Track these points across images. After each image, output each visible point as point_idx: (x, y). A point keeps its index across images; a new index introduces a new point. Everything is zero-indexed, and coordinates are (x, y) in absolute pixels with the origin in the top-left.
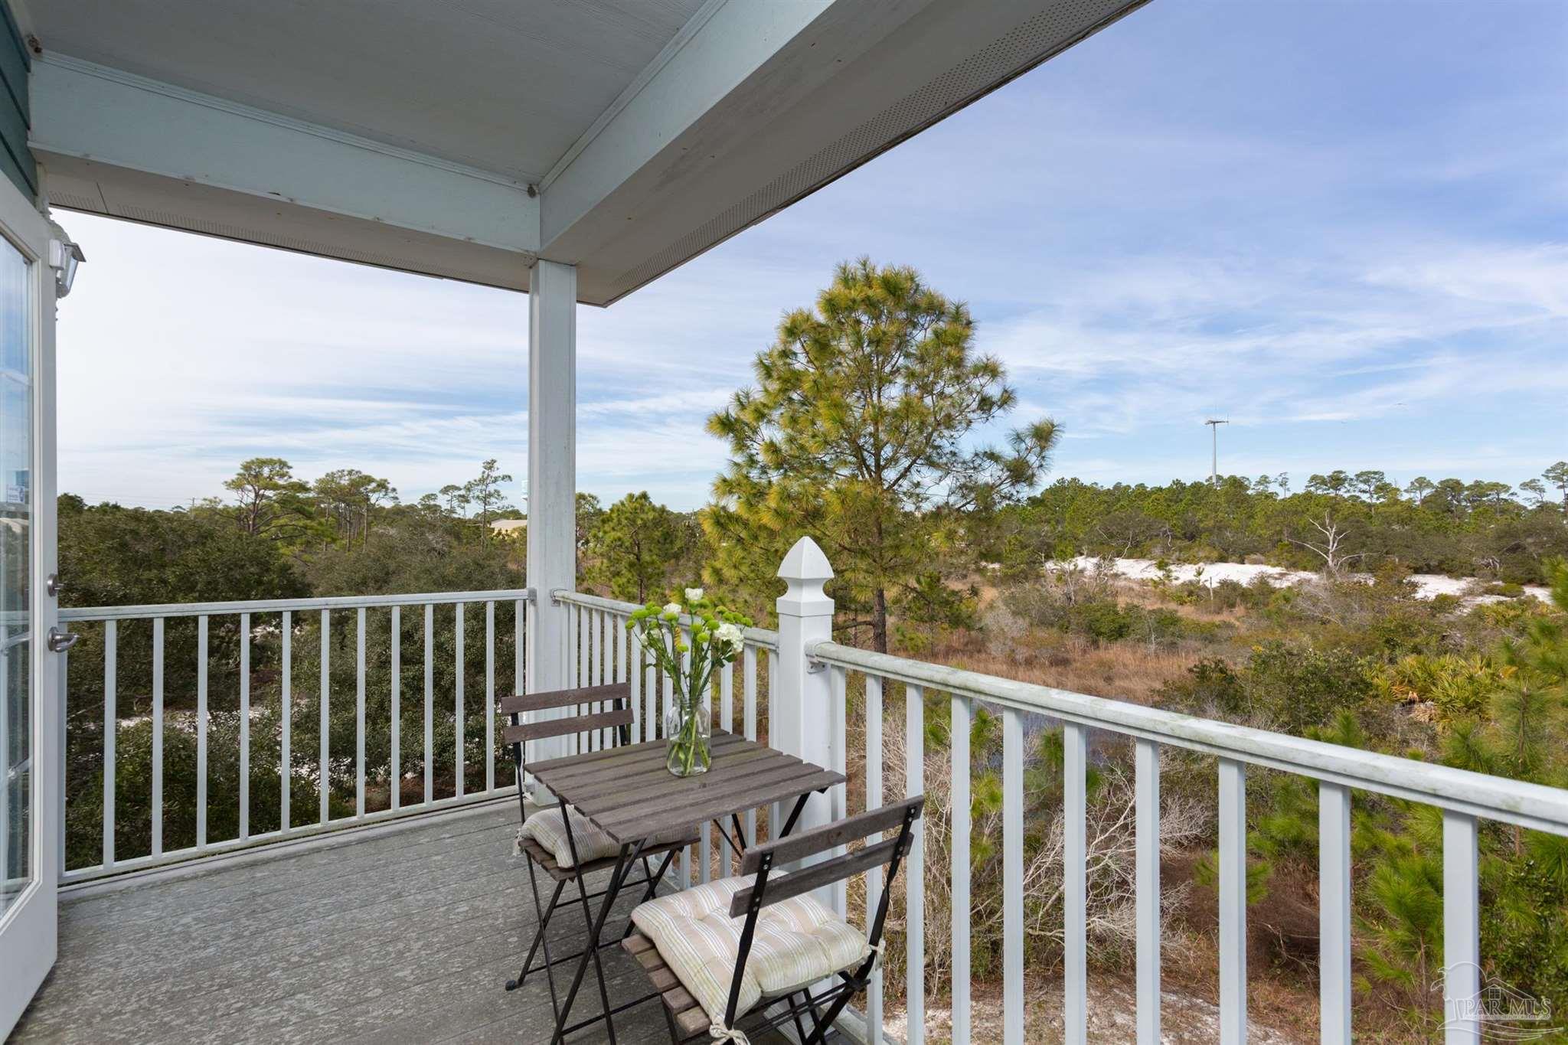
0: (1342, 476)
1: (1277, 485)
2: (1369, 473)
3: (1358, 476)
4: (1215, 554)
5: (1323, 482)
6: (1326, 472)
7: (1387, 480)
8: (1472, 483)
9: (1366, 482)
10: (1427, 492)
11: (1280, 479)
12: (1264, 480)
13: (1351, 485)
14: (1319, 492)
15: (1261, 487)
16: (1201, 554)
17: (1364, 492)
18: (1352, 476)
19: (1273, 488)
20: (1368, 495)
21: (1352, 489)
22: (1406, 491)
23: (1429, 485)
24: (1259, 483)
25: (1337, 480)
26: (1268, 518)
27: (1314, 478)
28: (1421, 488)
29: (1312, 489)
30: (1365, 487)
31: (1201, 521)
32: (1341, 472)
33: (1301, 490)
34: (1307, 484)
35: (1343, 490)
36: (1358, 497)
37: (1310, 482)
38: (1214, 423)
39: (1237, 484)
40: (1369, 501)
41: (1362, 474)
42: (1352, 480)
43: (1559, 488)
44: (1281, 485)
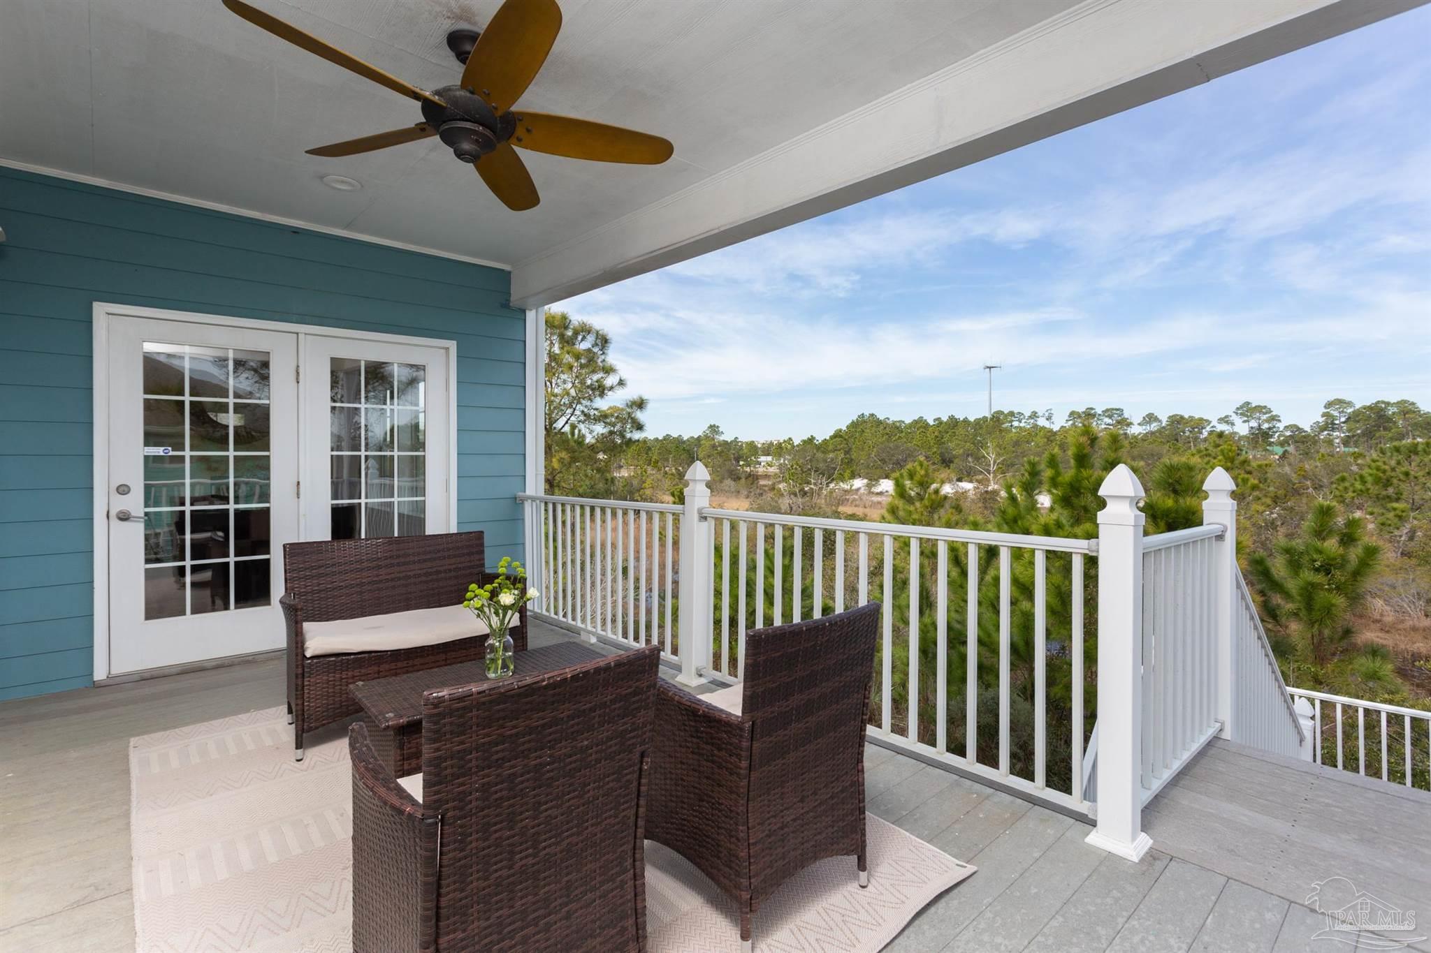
0: (1093, 412)
1: (1044, 419)
2: (1113, 409)
3: (1104, 412)
5: (1079, 417)
6: (1081, 409)
7: (1126, 415)
9: (1110, 417)
10: (1154, 427)
11: (1047, 414)
12: (1034, 415)
13: (1099, 419)
15: (1032, 421)
17: (1109, 425)
18: (1100, 413)
19: (1042, 422)
21: (1100, 422)
22: (1139, 424)
23: (1156, 419)
24: (1030, 417)
25: (1090, 414)
27: (1072, 413)
28: (1149, 423)
29: (1071, 423)
30: (1109, 421)
32: (1092, 409)
33: (1062, 424)
34: (1067, 418)
35: (1094, 423)
37: (1070, 416)
38: (990, 368)
41: (1107, 410)
42: (1099, 415)
43: (1245, 422)
44: (1047, 419)
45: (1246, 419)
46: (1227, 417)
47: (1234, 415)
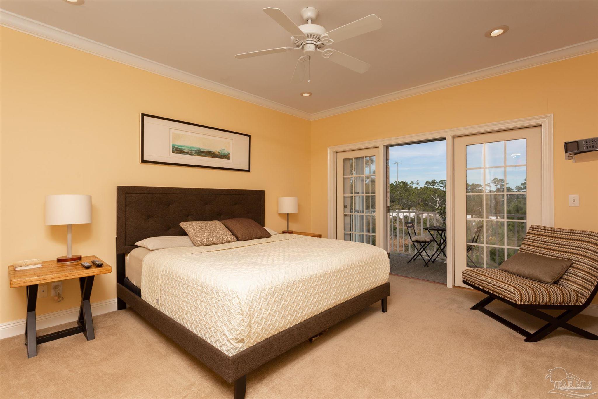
0: (435, 181)
3: (440, 181)
4: (401, 207)
5: (430, 183)
6: (430, 180)
8: (472, 184)
9: (442, 183)
11: (417, 182)
12: (412, 183)
13: (438, 184)
14: (428, 187)
15: (412, 185)
16: (397, 207)
17: (442, 187)
19: (415, 185)
20: (443, 188)
21: (438, 186)
25: (434, 183)
26: (416, 195)
27: (427, 182)
29: (426, 186)
30: (441, 185)
31: (396, 196)
32: (435, 180)
33: (423, 186)
34: (425, 184)
35: (435, 186)
36: (440, 189)
37: (426, 183)
38: (397, 163)
39: (405, 184)
40: (443, 190)
41: (441, 181)
42: (438, 183)
43: (495, 186)
44: (417, 184)
45: (496, 184)
46: (488, 184)
47: (491, 183)
